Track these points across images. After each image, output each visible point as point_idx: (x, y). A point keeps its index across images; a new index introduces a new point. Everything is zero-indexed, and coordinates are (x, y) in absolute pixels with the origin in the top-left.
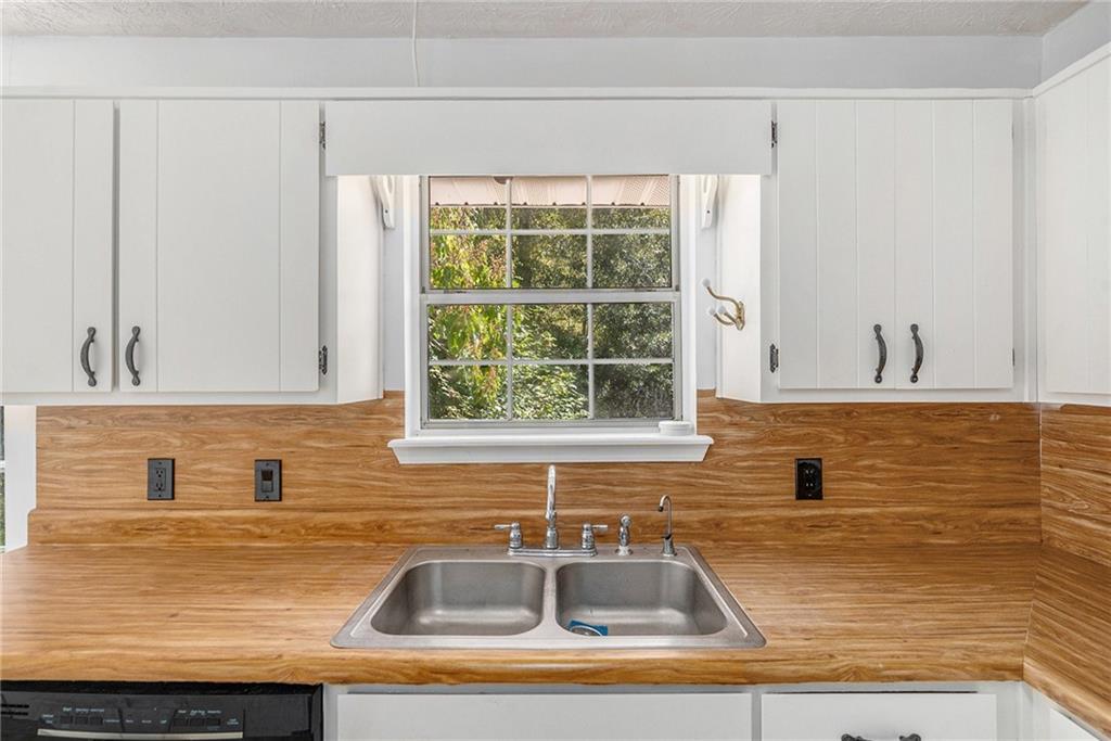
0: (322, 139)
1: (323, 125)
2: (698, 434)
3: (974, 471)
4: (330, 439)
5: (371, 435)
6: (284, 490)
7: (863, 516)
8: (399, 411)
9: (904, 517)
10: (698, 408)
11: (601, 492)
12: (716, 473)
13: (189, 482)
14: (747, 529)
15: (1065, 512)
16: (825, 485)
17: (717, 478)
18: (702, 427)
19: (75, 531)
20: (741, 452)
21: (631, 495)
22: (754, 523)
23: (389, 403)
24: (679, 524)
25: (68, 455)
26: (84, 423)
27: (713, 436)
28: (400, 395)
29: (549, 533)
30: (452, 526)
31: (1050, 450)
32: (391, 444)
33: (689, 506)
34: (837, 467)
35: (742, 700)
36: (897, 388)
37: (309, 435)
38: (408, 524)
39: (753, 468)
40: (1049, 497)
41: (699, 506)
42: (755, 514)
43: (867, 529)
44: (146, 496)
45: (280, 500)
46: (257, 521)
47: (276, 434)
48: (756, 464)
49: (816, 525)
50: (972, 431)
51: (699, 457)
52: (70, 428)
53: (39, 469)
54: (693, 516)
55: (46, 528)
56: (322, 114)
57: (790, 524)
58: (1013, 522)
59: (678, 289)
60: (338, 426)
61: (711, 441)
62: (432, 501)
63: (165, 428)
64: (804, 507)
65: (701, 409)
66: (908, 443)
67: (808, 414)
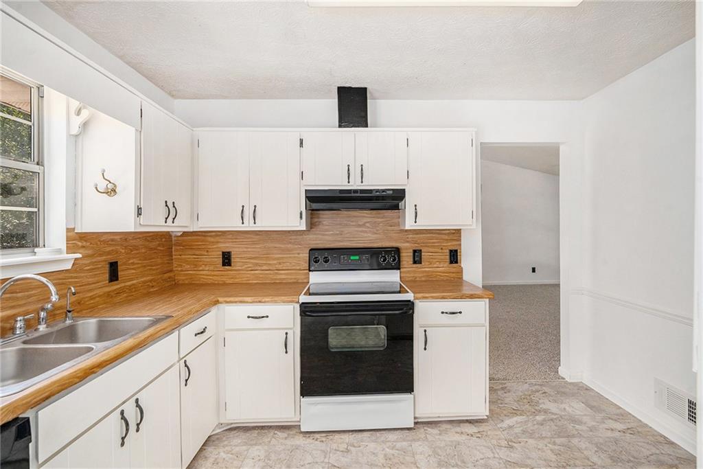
2: (67, 253)
3: (159, 261)
7: (133, 285)
9: (144, 282)
10: (67, 239)
12: (75, 275)
14: (92, 302)
15: (182, 271)
16: (120, 274)
17: (76, 278)
18: (69, 249)
20: (86, 262)
22: (94, 298)
31: (176, 250)
34: (125, 264)
39: (92, 269)
40: (176, 267)
42: (95, 293)
43: (134, 290)
48: (93, 267)
51: (69, 266)
58: (169, 278)
59: (39, 164)
61: (78, 256)
64: (112, 285)
66: (143, 251)
67: (112, 240)
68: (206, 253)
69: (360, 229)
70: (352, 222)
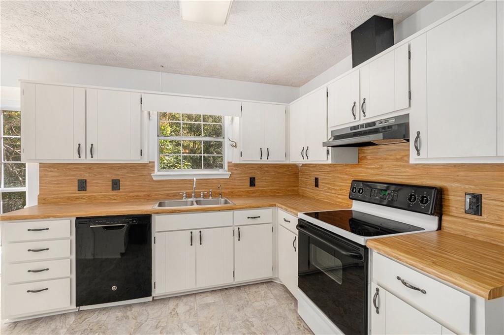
0: (141, 102)
1: (141, 98)
2: (228, 172)
3: (286, 180)
4: (134, 174)
5: (145, 173)
6: (120, 187)
7: (264, 190)
8: (153, 166)
9: (272, 190)
11: (205, 186)
13: (91, 186)
14: (238, 193)
16: (256, 183)
17: (232, 182)
18: (229, 170)
19: (54, 200)
20: (238, 176)
21: (213, 186)
22: (240, 192)
23: (150, 165)
24: (224, 193)
25: (51, 179)
26: (56, 170)
27: (232, 172)
28: (154, 162)
29: (193, 195)
30: (168, 195)
31: (301, 175)
32: (152, 174)
33: (226, 189)
34: (259, 179)
35: (230, 213)
36: (264, 161)
37: (128, 173)
38: (156, 195)
39: (240, 180)
40: (300, 184)
41: (228, 189)
42: (240, 190)
43: (264, 192)
44: (77, 190)
45: (119, 190)
46: (113, 195)
47: (118, 172)
48: (241, 178)
49: (254, 192)
50: (286, 171)
51: (228, 177)
52: (51, 171)
53: (40, 183)
54: (227, 191)
55: (44, 199)
56: (141, 96)
57: (248, 192)
58: (293, 190)
59: (224, 138)
60: (136, 170)
61: (230, 173)
62: (162, 189)
63: (83, 171)
64: (251, 188)
65: (228, 166)
66: (273, 173)
67: (252, 167)
68: (309, 178)
69: (399, 163)
70: (391, 155)
